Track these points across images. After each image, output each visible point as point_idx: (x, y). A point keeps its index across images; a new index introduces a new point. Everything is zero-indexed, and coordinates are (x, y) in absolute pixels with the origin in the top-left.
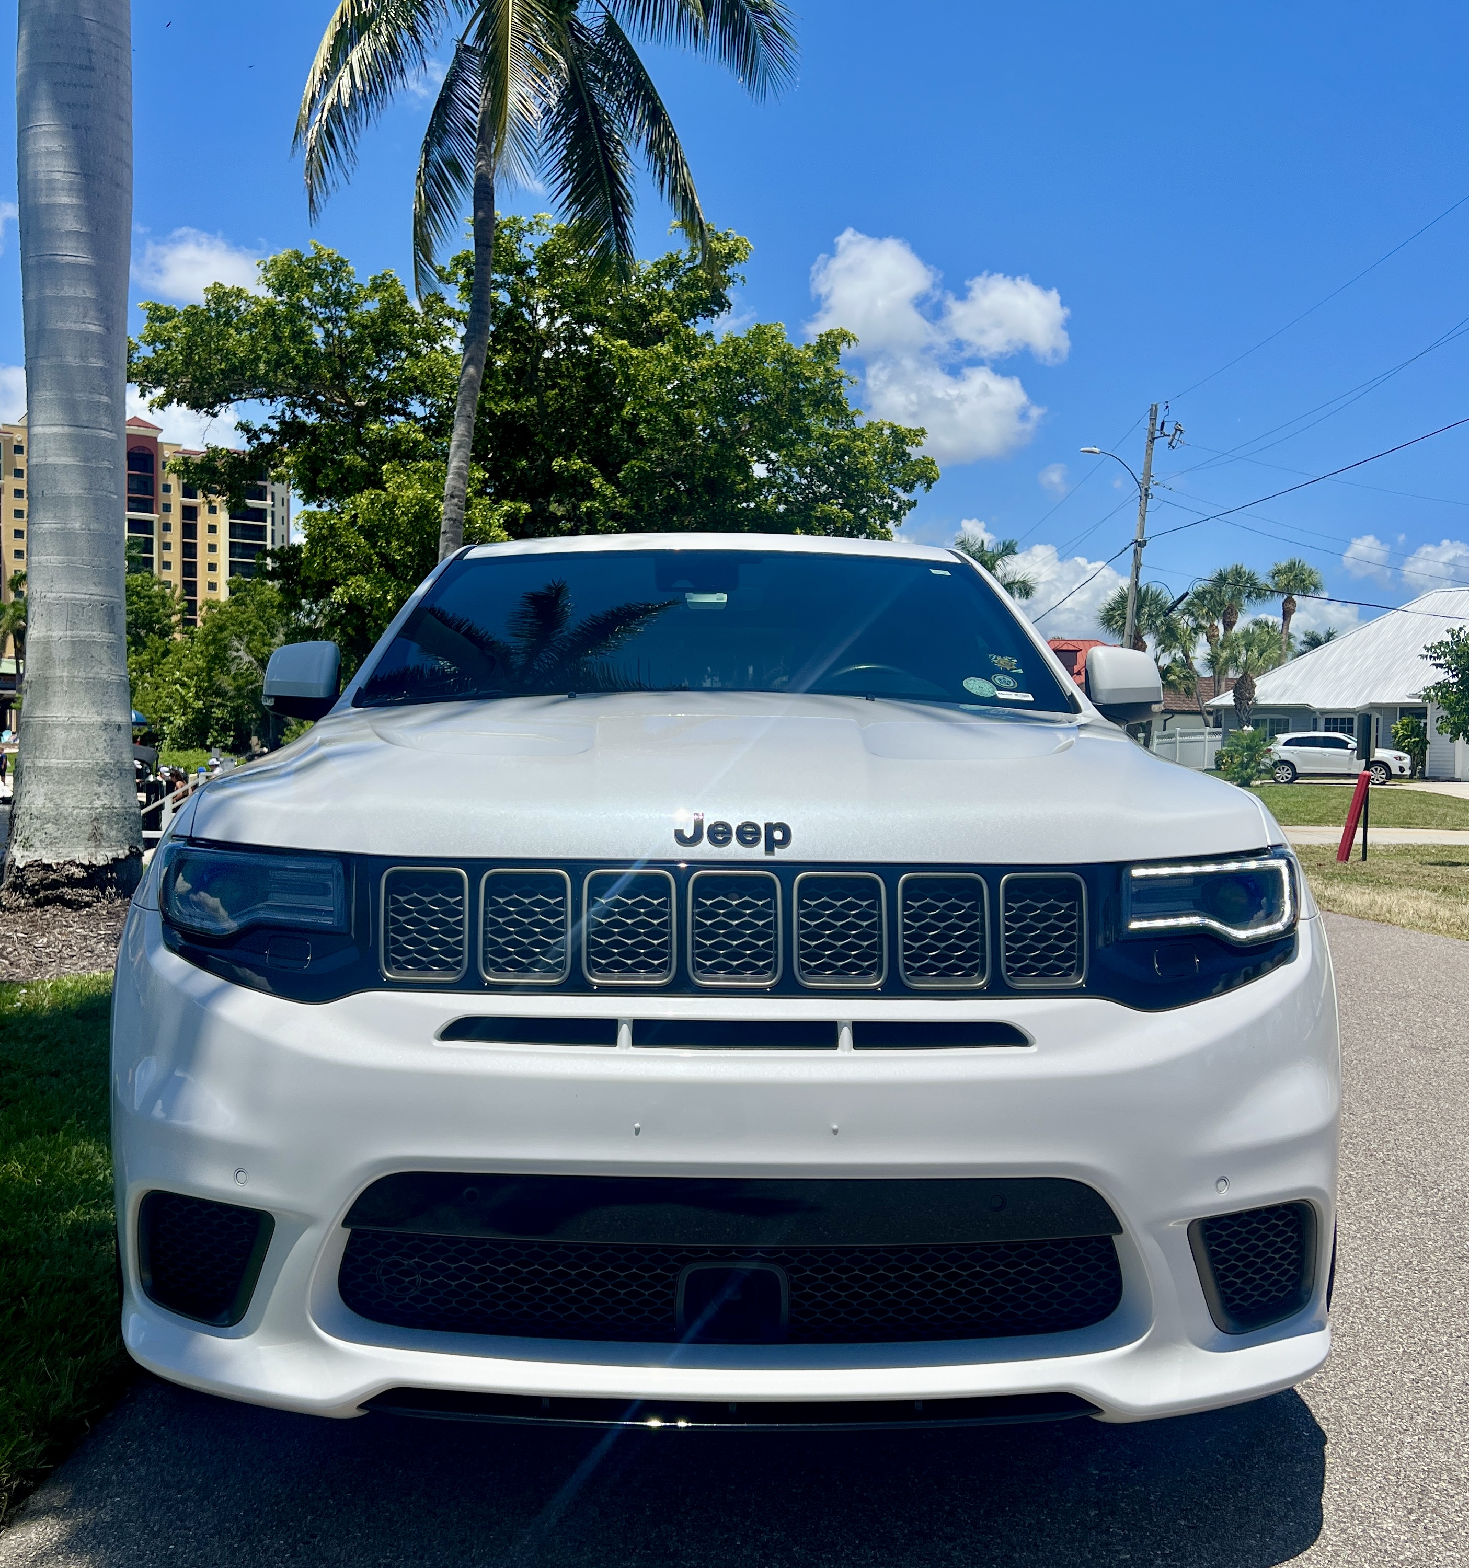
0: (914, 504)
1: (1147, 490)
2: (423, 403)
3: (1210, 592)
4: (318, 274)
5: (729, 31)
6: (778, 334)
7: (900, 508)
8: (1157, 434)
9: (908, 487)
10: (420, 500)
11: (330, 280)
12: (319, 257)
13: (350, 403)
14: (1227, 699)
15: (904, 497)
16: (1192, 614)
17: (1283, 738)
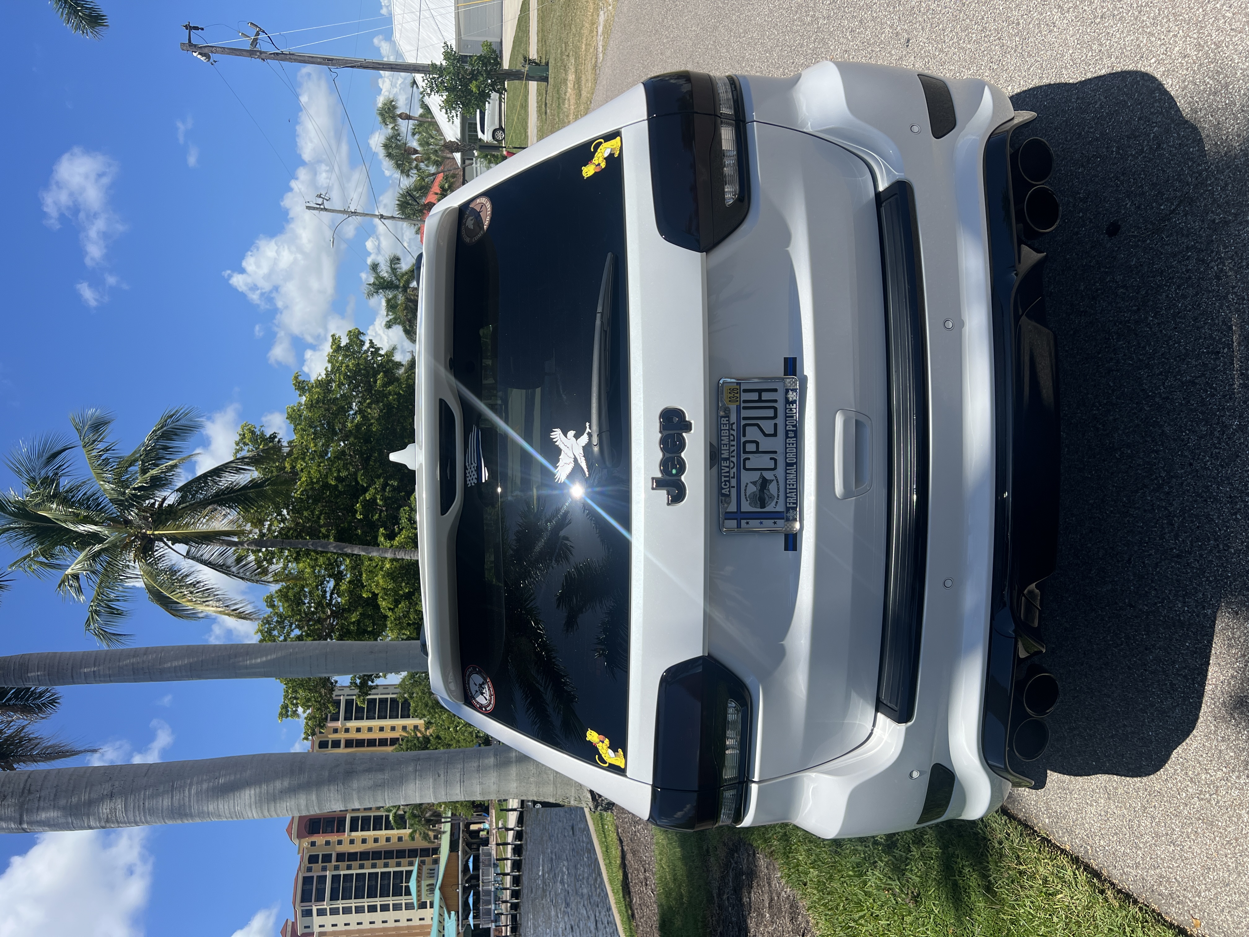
0: (371, 341)
1: (352, 213)
2: (328, 582)
3: (397, 161)
4: (269, 632)
5: (174, 437)
6: (292, 408)
7: (373, 347)
8: (322, 207)
9: (362, 343)
10: (383, 577)
11: (272, 626)
12: (261, 631)
13: (329, 617)
14: (458, 156)
15: (367, 345)
16: (409, 170)
17: (480, 135)
